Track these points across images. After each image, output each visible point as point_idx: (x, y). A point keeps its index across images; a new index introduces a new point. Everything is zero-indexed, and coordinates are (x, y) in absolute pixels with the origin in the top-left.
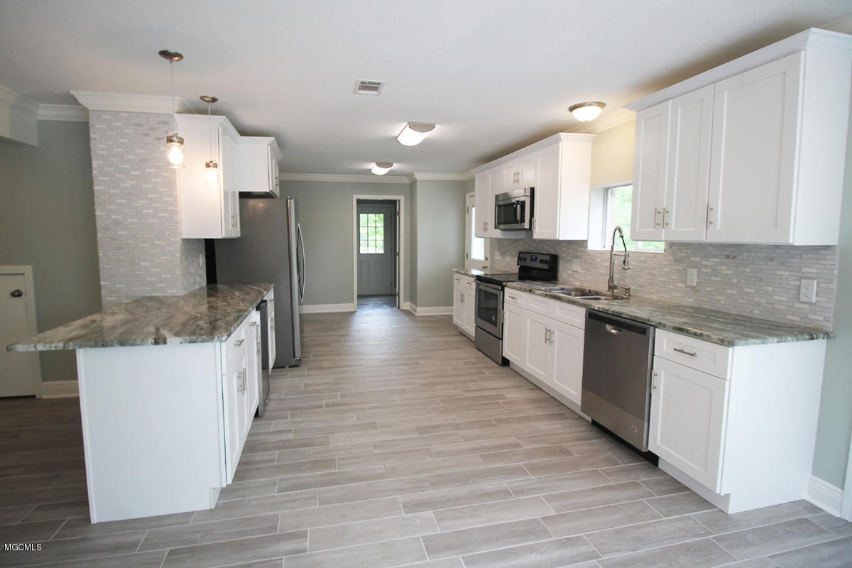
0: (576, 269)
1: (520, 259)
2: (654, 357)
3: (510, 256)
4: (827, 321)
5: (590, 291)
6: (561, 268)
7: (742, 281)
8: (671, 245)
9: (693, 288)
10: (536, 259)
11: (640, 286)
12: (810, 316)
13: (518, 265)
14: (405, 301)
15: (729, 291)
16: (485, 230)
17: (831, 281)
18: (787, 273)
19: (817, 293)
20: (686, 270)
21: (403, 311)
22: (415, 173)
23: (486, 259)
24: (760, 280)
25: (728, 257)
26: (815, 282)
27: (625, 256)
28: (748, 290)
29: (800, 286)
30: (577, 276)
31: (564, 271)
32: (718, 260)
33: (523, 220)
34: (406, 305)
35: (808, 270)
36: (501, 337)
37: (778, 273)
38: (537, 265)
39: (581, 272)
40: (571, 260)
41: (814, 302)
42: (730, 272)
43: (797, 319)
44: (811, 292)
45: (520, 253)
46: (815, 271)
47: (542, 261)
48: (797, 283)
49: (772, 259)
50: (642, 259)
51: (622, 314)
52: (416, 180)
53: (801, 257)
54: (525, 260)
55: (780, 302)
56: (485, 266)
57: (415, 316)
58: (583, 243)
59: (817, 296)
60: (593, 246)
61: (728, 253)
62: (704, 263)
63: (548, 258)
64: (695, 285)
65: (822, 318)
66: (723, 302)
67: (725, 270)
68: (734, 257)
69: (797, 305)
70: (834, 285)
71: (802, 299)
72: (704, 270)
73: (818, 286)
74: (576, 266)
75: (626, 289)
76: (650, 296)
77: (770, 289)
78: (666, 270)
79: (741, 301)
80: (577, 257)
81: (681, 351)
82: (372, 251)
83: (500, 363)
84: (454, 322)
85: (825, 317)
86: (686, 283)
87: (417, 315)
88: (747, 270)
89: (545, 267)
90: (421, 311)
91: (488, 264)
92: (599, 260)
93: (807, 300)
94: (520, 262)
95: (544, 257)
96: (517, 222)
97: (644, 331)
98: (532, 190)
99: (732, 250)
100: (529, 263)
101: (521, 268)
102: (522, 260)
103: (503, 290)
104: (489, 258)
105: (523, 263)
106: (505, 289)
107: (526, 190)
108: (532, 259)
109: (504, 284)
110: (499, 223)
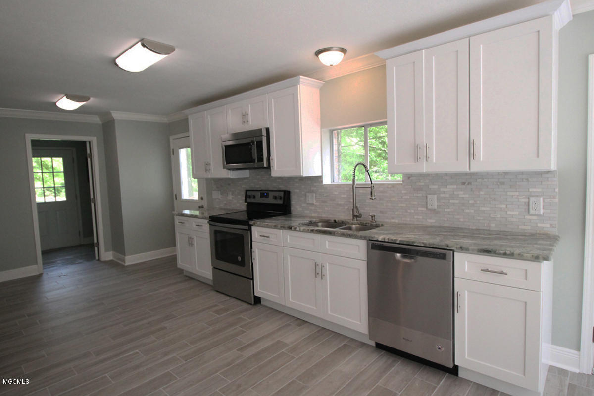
0: (310, 202)
1: (247, 196)
2: (455, 278)
3: (232, 194)
4: (553, 227)
5: (335, 221)
6: (294, 202)
7: (478, 202)
8: (408, 177)
9: (433, 211)
10: (267, 196)
11: (381, 212)
12: (539, 225)
13: (245, 202)
14: (107, 250)
15: (467, 211)
16: (208, 170)
17: (554, 197)
18: (517, 193)
19: (543, 207)
20: (427, 197)
21: (106, 262)
22: (111, 112)
23: (202, 199)
24: (494, 199)
25: (464, 183)
26: (541, 199)
27: (371, 187)
28: (483, 209)
29: (529, 203)
30: (313, 208)
31: (296, 206)
32: (455, 186)
33: (261, 160)
34: (107, 255)
35: (534, 190)
36: (251, 277)
37: (508, 193)
38: (270, 200)
39: (318, 204)
40: (306, 195)
41: (542, 213)
42: (467, 196)
43: (529, 228)
44: (539, 206)
45: (247, 191)
46: (540, 190)
47: (275, 198)
48: (526, 200)
49: (503, 183)
50: (381, 189)
51: (413, 242)
52: (114, 120)
53: (527, 180)
54: (254, 197)
55: (512, 216)
56: (201, 205)
57: (123, 266)
58: (319, 179)
59: (543, 209)
60: (327, 180)
61: (464, 181)
62: (442, 189)
63: (282, 194)
64: (436, 208)
65: (549, 226)
66: (462, 220)
67: (461, 194)
68: (469, 183)
69: (528, 217)
70: (557, 200)
71: (532, 212)
72: (442, 195)
73: (544, 201)
74: (312, 199)
75: (372, 217)
76: (393, 221)
77: (504, 206)
78: (406, 197)
79: (479, 218)
80: (312, 192)
81: (487, 271)
82: (50, 198)
83: (253, 303)
84: (179, 266)
85: (551, 225)
86: (427, 208)
87: (127, 264)
88: (482, 193)
89: (280, 202)
90: (130, 260)
91: (205, 203)
92: (336, 193)
93: (537, 213)
94: (248, 200)
95: (277, 194)
96: (253, 161)
97: (443, 257)
98: (268, 130)
99: (467, 180)
100: (259, 200)
101: (249, 205)
102: (250, 197)
103: (250, 229)
104: (205, 198)
105: (252, 201)
106: (253, 228)
107: (261, 130)
108: (261, 197)
109: (251, 223)
110: (227, 163)
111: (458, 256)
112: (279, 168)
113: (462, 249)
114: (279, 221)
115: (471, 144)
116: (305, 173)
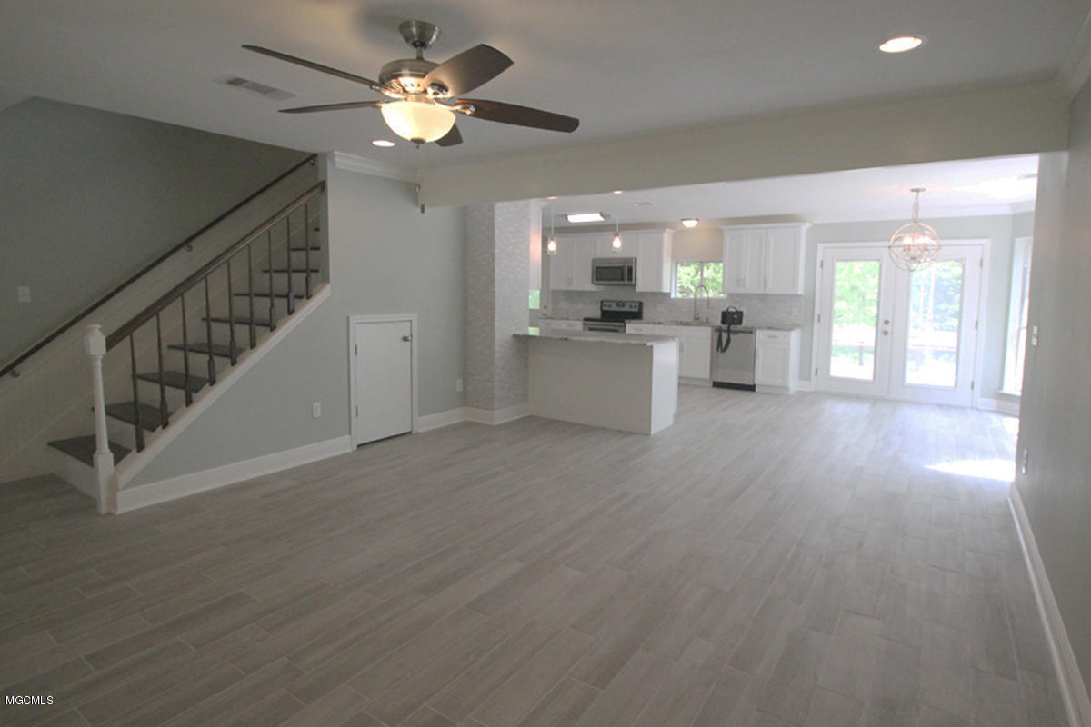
0: (660, 311)
1: (602, 306)
2: (756, 343)
6: (645, 310)
7: (768, 310)
8: (730, 295)
10: (623, 305)
11: (712, 316)
12: (795, 321)
13: (599, 310)
18: (786, 305)
23: (545, 307)
24: (775, 309)
25: (761, 300)
26: (796, 308)
31: (647, 312)
32: (757, 301)
33: (631, 280)
37: (782, 305)
38: (626, 308)
39: (665, 311)
40: (655, 305)
44: (795, 312)
46: (796, 304)
47: (630, 307)
48: (790, 309)
49: (780, 300)
50: (714, 302)
54: (610, 306)
58: (668, 294)
60: (673, 296)
61: (761, 298)
62: (749, 303)
63: (636, 304)
68: (764, 300)
69: (790, 317)
71: (792, 315)
72: (749, 306)
74: (660, 308)
77: (779, 312)
80: (661, 303)
81: (770, 337)
85: (801, 321)
88: (770, 305)
89: (636, 310)
92: (680, 305)
94: (604, 308)
95: (633, 304)
96: (622, 279)
97: (751, 332)
98: (636, 259)
99: (763, 298)
100: (614, 308)
101: (603, 313)
102: (605, 306)
103: (625, 326)
104: (550, 307)
105: (607, 309)
106: (627, 325)
107: (631, 259)
108: (618, 305)
109: (626, 321)
110: (596, 279)
111: (758, 332)
112: (640, 287)
113: (760, 328)
114: (638, 321)
115: (766, 280)
116: (664, 291)
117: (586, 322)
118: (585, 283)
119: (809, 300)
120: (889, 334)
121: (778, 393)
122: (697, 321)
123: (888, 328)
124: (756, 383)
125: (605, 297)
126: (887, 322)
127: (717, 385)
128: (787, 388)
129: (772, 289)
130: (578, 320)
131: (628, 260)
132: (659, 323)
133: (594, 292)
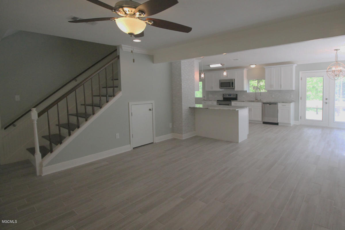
0: (243, 97)
2: (278, 107)
3: (218, 95)
5: (251, 101)
6: (238, 97)
7: (282, 96)
8: (268, 91)
10: (231, 96)
11: (262, 99)
12: (292, 100)
13: (222, 97)
15: (280, 97)
16: (212, 88)
17: (295, 95)
20: (272, 95)
23: (204, 97)
24: (285, 95)
26: (293, 95)
27: (260, 93)
32: (278, 93)
33: (233, 86)
37: (287, 94)
38: (232, 97)
39: (245, 97)
40: (242, 95)
41: (293, 97)
42: (280, 95)
45: (223, 94)
46: (292, 93)
48: (290, 95)
49: (286, 92)
51: (271, 102)
54: (226, 96)
58: (246, 91)
60: (248, 92)
62: (275, 93)
64: (274, 97)
69: (290, 98)
72: (275, 95)
76: (264, 100)
78: (268, 95)
80: (244, 94)
81: (283, 105)
85: (294, 99)
86: (272, 97)
88: (283, 94)
89: (235, 97)
92: (251, 95)
94: (224, 97)
95: (234, 95)
96: (230, 86)
97: (276, 104)
98: (234, 80)
99: (280, 91)
100: (228, 96)
101: (224, 98)
102: (224, 96)
104: (206, 97)
105: (225, 97)
106: (232, 102)
108: (229, 95)
110: (221, 87)
111: (279, 104)
112: (236, 89)
113: (279, 102)
114: (236, 101)
115: (281, 85)
116: (245, 90)
117: (218, 102)
118: (217, 88)
119: (297, 92)
120: (328, 103)
121: (287, 125)
122: (257, 100)
123: (327, 101)
124: (278, 122)
125: (224, 93)
126: (326, 99)
127: (264, 123)
128: (290, 124)
129: (283, 88)
130: (216, 101)
131: (232, 80)
132: (243, 101)
133: (220, 91)
